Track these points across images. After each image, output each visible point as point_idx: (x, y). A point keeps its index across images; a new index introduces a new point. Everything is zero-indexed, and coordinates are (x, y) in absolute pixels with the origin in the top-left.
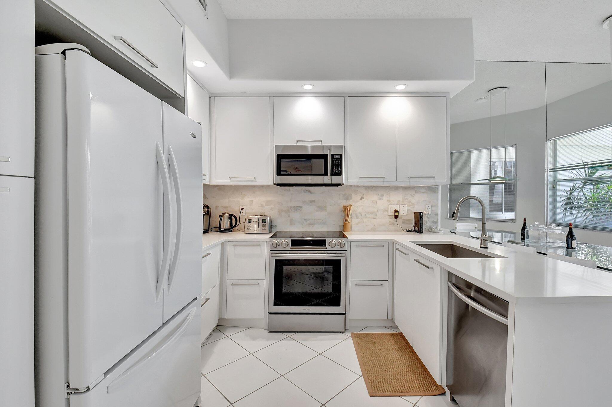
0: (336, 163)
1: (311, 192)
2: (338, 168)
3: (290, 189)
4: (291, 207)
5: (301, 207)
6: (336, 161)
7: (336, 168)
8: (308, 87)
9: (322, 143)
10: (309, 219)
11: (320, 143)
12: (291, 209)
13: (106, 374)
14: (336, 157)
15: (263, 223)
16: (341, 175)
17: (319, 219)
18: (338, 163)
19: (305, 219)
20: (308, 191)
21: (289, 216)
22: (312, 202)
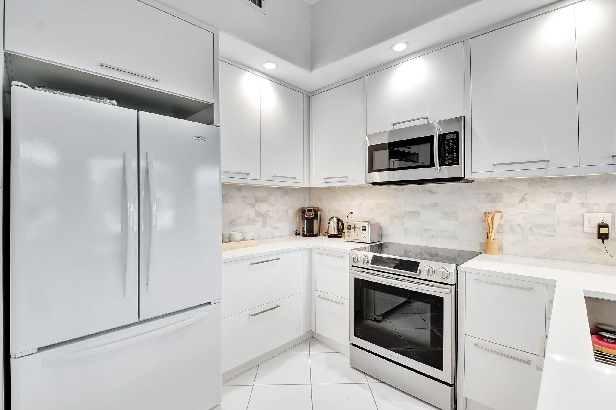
0: (449, 147)
1: (432, 193)
2: (453, 154)
3: (403, 189)
4: (405, 212)
5: (419, 213)
6: (449, 143)
7: (449, 154)
8: (400, 47)
9: (428, 121)
10: (431, 230)
11: (424, 122)
12: (405, 215)
13: (40, 349)
14: (448, 137)
15: (362, 230)
16: (457, 164)
17: (445, 231)
18: (453, 146)
19: (425, 230)
20: (428, 190)
21: (403, 224)
22: (435, 205)
